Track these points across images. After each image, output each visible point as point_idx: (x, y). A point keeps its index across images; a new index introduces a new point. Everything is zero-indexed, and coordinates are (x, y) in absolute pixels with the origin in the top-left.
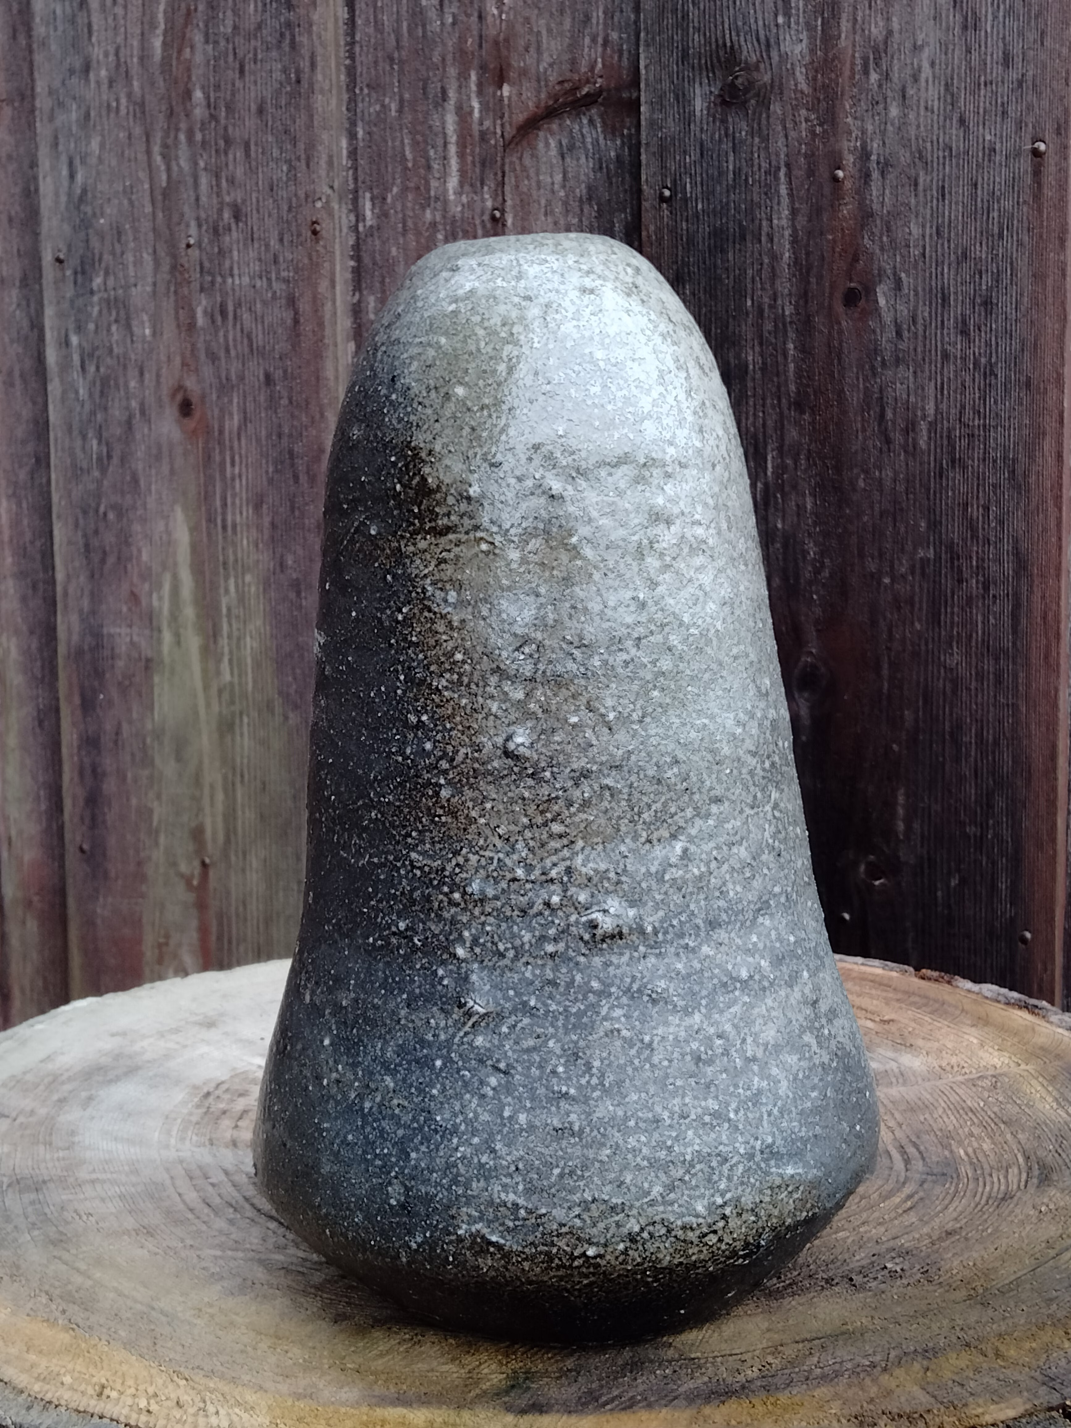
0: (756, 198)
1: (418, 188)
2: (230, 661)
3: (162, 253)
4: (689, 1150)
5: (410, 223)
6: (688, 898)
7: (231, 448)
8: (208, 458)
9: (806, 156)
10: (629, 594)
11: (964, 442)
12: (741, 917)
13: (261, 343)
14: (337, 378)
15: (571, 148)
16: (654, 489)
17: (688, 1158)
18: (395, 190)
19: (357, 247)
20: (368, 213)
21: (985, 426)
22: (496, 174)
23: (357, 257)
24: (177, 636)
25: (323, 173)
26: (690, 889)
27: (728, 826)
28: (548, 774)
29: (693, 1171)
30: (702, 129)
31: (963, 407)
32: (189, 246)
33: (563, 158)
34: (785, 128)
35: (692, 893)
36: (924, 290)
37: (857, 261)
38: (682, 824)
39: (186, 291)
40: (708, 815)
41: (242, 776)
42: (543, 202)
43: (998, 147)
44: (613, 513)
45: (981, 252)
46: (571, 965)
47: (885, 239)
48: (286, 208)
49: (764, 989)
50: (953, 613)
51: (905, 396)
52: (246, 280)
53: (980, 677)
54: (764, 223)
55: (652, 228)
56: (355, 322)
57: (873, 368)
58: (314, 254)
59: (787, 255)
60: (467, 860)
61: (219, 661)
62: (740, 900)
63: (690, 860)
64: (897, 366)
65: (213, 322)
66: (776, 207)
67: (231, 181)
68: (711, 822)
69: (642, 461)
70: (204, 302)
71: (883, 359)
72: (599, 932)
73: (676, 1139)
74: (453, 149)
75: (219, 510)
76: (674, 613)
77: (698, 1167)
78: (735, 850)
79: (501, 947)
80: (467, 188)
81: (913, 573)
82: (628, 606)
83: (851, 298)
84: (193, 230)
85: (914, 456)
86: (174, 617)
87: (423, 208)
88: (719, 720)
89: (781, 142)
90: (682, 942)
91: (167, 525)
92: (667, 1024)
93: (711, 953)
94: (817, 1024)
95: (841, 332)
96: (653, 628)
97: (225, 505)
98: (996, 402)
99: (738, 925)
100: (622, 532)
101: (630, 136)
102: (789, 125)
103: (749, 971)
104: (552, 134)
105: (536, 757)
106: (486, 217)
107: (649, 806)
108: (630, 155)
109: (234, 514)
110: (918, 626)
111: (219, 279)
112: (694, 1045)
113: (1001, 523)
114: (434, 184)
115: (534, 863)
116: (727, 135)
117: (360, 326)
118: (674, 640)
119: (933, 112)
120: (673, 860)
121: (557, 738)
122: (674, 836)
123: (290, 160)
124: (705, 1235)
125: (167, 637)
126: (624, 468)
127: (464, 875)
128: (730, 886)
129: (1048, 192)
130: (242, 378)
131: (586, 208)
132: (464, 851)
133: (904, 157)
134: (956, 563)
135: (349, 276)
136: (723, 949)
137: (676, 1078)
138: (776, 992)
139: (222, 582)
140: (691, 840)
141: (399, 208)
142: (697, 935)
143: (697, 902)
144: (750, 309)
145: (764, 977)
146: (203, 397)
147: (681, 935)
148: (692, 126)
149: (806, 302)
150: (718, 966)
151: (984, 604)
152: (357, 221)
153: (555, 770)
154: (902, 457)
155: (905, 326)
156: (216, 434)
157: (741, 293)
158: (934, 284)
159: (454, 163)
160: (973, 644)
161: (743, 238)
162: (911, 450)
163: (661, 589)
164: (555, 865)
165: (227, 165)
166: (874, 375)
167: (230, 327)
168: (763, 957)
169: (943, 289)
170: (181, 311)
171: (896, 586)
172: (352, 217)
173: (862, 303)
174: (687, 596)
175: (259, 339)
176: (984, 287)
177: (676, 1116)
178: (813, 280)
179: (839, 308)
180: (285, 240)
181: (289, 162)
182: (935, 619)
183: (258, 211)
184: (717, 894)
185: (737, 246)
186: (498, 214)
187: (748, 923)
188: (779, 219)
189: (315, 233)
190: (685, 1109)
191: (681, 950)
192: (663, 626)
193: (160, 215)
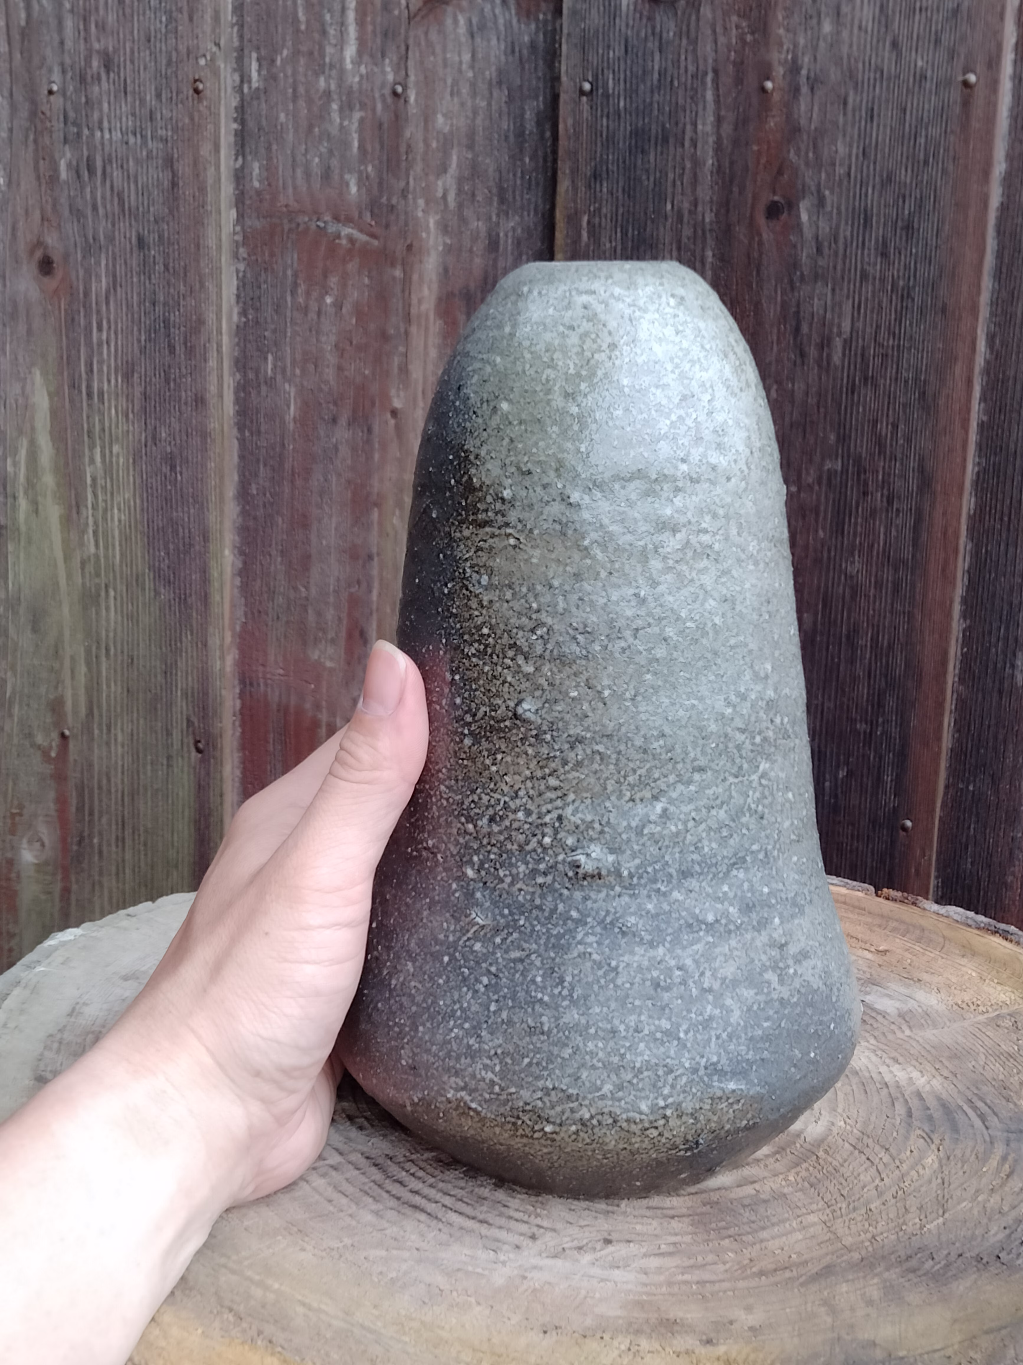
0: (681, 101)
1: (311, 53)
2: (95, 533)
3: (19, 96)
4: (639, 1059)
5: (301, 90)
6: (663, 850)
7: (98, 312)
8: (71, 321)
9: (734, 63)
10: (632, 591)
11: (878, 361)
12: (714, 869)
13: (133, 203)
14: (219, 247)
15: (482, 27)
16: (663, 501)
17: (638, 1065)
18: (285, 52)
19: (241, 109)
20: (254, 75)
21: (899, 346)
22: (398, 47)
23: (242, 121)
24: (35, 504)
25: (208, 28)
26: (667, 843)
27: (709, 792)
28: (548, 737)
29: (641, 1076)
30: (627, 25)
31: (878, 327)
32: (51, 92)
33: (472, 37)
34: (714, 32)
35: (667, 847)
36: (847, 209)
37: (782, 174)
38: (664, 787)
39: (47, 141)
40: (689, 782)
41: (107, 650)
42: (449, 81)
43: (929, 73)
44: (622, 521)
45: (905, 176)
46: (556, 895)
47: (811, 155)
48: (164, 62)
49: (730, 932)
50: (856, 523)
51: (821, 312)
52: (117, 135)
53: (879, 585)
54: (689, 127)
55: (570, 122)
56: (237, 188)
57: (791, 282)
58: (196, 115)
59: (710, 162)
60: (480, 799)
61: (83, 532)
62: (715, 855)
63: (669, 819)
64: (816, 282)
65: (79, 176)
66: (701, 113)
67: (102, 27)
68: (692, 788)
69: (654, 476)
70: (68, 155)
71: (802, 275)
72: (581, 871)
73: (629, 1048)
74: (351, 16)
75: (84, 376)
76: (672, 609)
77: (646, 1074)
78: (714, 812)
79: (501, 873)
80: (366, 58)
81: (820, 484)
82: (629, 601)
83: (773, 211)
84: (56, 76)
85: (828, 371)
86: (31, 485)
87: (317, 74)
88: (708, 702)
89: (709, 47)
90: (655, 887)
91: (23, 389)
92: (632, 953)
93: (681, 898)
94: (781, 965)
95: (761, 243)
96: (651, 620)
97: (90, 371)
98: (911, 325)
99: (711, 876)
100: (629, 537)
101: (546, 22)
102: (719, 30)
103: (715, 916)
104: (462, 10)
105: (539, 721)
106: (387, 91)
107: (634, 771)
108: (545, 41)
109: (100, 381)
110: (821, 533)
111: (86, 132)
112: (655, 974)
113: (909, 440)
114: (329, 50)
115: (533, 808)
116: (653, 34)
117: (242, 193)
118: (670, 632)
119: (866, 32)
120: (653, 818)
121: (559, 708)
122: (655, 798)
123: (171, 12)
124: (647, 1129)
125: (23, 503)
126: (637, 483)
127: (477, 811)
128: (706, 842)
129: (975, 124)
130: (111, 239)
131: (496, 93)
132: (479, 791)
133: (834, 75)
134: (862, 476)
135: (232, 139)
136: (692, 895)
137: (635, 998)
138: (741, 934)
139: (87, 450)
140: (671, 801)
141: (289, 72)
142: (669, 882)
143: (672, 854)
144: (669, 213)
145: (730, 921)
146: (66, 256)
147: (655, 881)
148: (617, 20)
149: (728, 211)
150: (686, 909)
151: (887, 517)
152: (242, 82)
153: (555, 734)
154: (816, 371)
155: (826, 244)
156: (81, 295)
157: (661, 197)
158: (857, 204)
159: (352, 30)
160: (875, 553)
161: (665, 140)
162: (824, 365)
163: (662, 588)
164: (549, 812)
165: (97, 9)
166: (792, 289)
167: (99, 183)
168: (732, 905)
169: (865, 210)
170: (42, 162)
171: (802, 495)
172: (237, 77)
173: (784, 216)
174: (687, 594)
175: (132, 199)
176: (907, 212)
177: (631, 1030)
178: (735, 189)
179: (761, 220)
180: (164, 96)
181: (169, 13)
182: (838, 529)
183: (132, 62)
184: (692, 849)
185: (659, 148)
186: (399, 89)
187: (721, 875)
188: (704, 124)
189: (197, 91)
190: (640, 1026)
191: (653, 894)
192: (660, 619)
193: (17, 56)
